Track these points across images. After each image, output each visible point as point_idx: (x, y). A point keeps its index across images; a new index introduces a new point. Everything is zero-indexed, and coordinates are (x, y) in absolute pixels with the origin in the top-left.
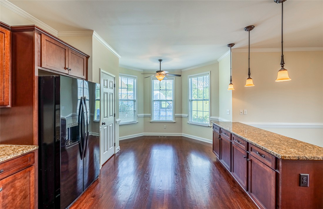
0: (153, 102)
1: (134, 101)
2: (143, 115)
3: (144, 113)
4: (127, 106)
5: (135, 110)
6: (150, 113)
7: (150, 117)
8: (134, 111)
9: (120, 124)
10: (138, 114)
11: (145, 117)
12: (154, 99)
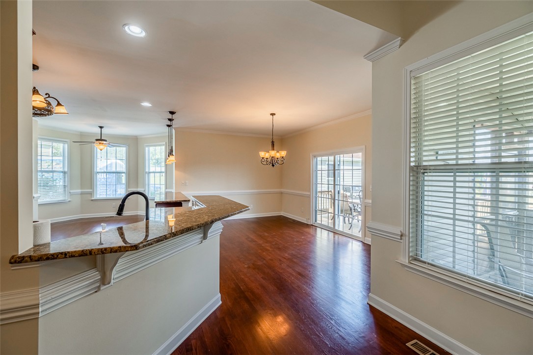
0: (96, 174)
1: (64, 173)
2: (80, 191)
3: (81, 189)
4: (52, 179)
5: (66, 184)
6: (91, 189)
7: (91, 194)
8: (65, 186)
9: (39, 203)
10: (71, 189)
11: (82, 194)
12: (98, 171)
